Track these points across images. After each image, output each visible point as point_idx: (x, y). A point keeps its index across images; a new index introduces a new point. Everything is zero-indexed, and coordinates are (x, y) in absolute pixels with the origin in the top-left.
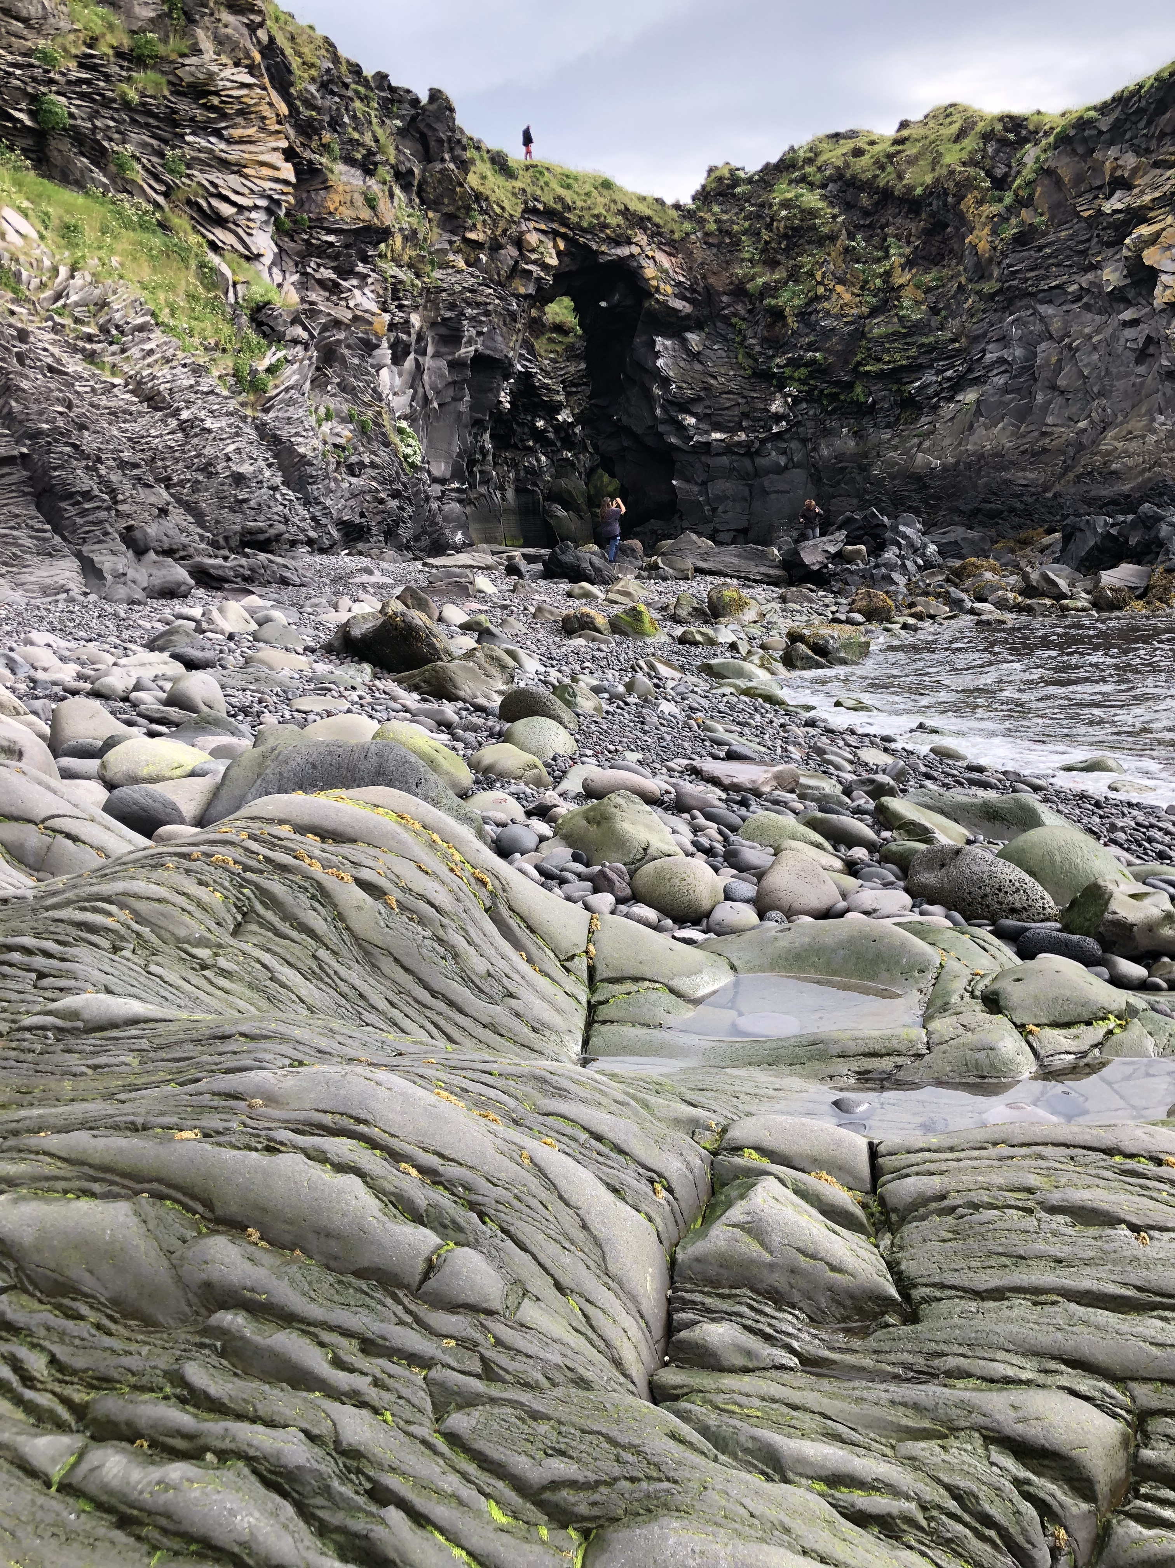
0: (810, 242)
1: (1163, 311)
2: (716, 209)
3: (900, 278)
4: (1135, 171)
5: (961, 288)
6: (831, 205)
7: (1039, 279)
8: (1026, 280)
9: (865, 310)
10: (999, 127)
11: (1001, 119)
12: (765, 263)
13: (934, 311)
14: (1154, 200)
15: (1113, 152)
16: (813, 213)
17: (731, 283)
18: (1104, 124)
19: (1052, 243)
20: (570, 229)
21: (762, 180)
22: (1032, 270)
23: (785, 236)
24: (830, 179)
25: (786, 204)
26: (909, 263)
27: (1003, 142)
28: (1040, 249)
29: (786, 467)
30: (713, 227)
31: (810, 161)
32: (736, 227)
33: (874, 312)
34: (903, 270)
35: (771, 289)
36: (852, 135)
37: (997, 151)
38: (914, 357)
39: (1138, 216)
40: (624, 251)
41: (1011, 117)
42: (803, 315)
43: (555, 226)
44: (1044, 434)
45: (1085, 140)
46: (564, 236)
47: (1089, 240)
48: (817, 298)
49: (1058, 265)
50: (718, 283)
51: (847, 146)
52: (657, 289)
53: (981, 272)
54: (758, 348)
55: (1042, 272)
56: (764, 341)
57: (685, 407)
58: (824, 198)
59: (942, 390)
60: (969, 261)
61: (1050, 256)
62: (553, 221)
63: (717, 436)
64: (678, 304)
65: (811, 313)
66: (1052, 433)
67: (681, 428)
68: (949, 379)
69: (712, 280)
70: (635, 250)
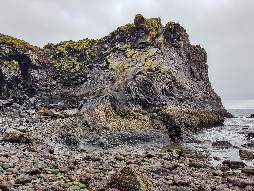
0: (62, 56)
1: (110, 69)
2: (47, 50)
3: (76, 63)
4: (107, 47)
5: (85, 65)
6: (66, 51)
7: (95, 64)
8: (93, 64)
9: (70, 68)
10: (91, 41)
11: (92, 40)
12: (54, 59)
13: (81, 69)
14: (110, 52)
15: (105, 45)
16: (63, 52)
17: (48, 62)
18: (104, 40)
19: (97, 58)
20: (13, 48)
21: (56, 46)
22: (94, 62)
23: (58, 55)
24: (66, 47)
25: (59, 50)
26: (77, 61)
27: (92, 43)
28: (95, 59)
29: (56, 94)
30: (46, 52)
31: (64, 44)
32: (50, 53)
33: (72, 68)
34: (76, 62)
35: (54, 63)
36: (71, 41)
37: (91, 45)
38: (77, 76)
39: (108, 54)
40: (26, 53)
41: (93, 40)
42: (59, 68)
43: (10, 47)
44: (95, 90)
45: (101, 43)
46: (12, 49)
47: (102, 58)
48: (62, 65)
49: (98, 62)
50: (45, 62)
51: (70, 42)
52: (32, 61)
53: (88, 63)
54: (52, 73)
55: (95, 63)
56: (53, 72)
57: (36, 82)
58: (65, 50)
59: (82, 82)
60: (86, 61)
61: (97, 60)
62: (10, 46)
63: (43, 87)
64: (37, 64)
65: (61, 68)
66: (96, 90)
67: (36, 86)
68: (83, 80)
69: (44, 61)
70: (28, 54)
